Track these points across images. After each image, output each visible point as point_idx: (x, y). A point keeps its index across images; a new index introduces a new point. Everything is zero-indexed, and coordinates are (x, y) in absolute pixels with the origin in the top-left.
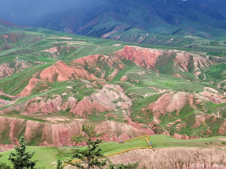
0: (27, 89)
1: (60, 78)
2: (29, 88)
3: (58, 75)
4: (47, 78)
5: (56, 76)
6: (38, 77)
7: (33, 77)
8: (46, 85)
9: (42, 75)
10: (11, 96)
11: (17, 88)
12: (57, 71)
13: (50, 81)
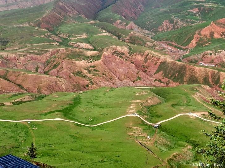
0: (193, 42)
1: (216, 36)
2: (194, 42)
3: (214, 33)
4: (206, 35)
5: (212, 34)
6: (200, 34)
7: (195, 34)
8: (206, 41)
9: (202, 33)
10: (182, 47)
11: (186, 41)
12: (213, 30)
13: (208, 37)
